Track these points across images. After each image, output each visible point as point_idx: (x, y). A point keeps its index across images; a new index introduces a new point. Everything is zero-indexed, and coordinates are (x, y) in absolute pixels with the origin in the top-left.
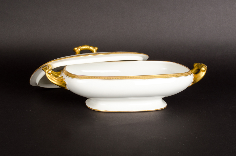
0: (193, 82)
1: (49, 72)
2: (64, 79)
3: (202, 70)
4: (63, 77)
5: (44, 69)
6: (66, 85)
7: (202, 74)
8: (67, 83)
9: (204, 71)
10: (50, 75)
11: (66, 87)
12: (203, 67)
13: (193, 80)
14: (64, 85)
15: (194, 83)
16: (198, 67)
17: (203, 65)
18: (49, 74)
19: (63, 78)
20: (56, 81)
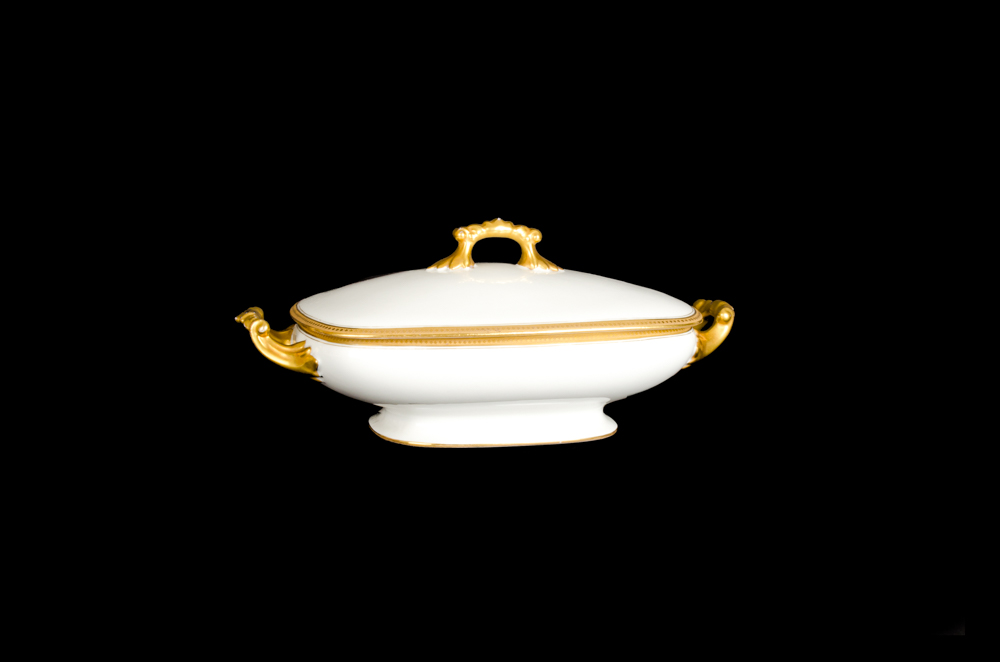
0: (696, 356)
1: (262, 330)
2: (309, 348)
3: (720, 320)
4: (304, 342)
5: (245, 320)
6: (315, 367)
7: (721, 331)
8: (318, 361)
9: (727, 322)
10: (264, 336)
11: (315, 373)
12: (723, 310)
13: (695, 349)
14: (308, 367)
15: (699, 358)
16: (708, 311)
17: (722, 303)
18: (260, 334)
19: (307, 345)
20: (284, 355)
